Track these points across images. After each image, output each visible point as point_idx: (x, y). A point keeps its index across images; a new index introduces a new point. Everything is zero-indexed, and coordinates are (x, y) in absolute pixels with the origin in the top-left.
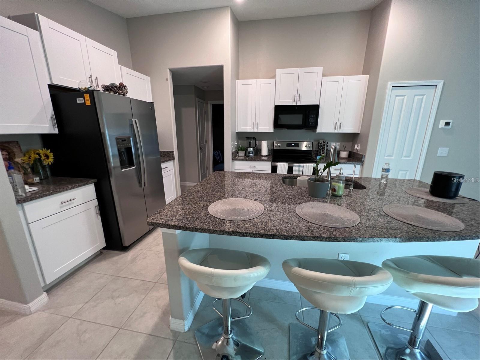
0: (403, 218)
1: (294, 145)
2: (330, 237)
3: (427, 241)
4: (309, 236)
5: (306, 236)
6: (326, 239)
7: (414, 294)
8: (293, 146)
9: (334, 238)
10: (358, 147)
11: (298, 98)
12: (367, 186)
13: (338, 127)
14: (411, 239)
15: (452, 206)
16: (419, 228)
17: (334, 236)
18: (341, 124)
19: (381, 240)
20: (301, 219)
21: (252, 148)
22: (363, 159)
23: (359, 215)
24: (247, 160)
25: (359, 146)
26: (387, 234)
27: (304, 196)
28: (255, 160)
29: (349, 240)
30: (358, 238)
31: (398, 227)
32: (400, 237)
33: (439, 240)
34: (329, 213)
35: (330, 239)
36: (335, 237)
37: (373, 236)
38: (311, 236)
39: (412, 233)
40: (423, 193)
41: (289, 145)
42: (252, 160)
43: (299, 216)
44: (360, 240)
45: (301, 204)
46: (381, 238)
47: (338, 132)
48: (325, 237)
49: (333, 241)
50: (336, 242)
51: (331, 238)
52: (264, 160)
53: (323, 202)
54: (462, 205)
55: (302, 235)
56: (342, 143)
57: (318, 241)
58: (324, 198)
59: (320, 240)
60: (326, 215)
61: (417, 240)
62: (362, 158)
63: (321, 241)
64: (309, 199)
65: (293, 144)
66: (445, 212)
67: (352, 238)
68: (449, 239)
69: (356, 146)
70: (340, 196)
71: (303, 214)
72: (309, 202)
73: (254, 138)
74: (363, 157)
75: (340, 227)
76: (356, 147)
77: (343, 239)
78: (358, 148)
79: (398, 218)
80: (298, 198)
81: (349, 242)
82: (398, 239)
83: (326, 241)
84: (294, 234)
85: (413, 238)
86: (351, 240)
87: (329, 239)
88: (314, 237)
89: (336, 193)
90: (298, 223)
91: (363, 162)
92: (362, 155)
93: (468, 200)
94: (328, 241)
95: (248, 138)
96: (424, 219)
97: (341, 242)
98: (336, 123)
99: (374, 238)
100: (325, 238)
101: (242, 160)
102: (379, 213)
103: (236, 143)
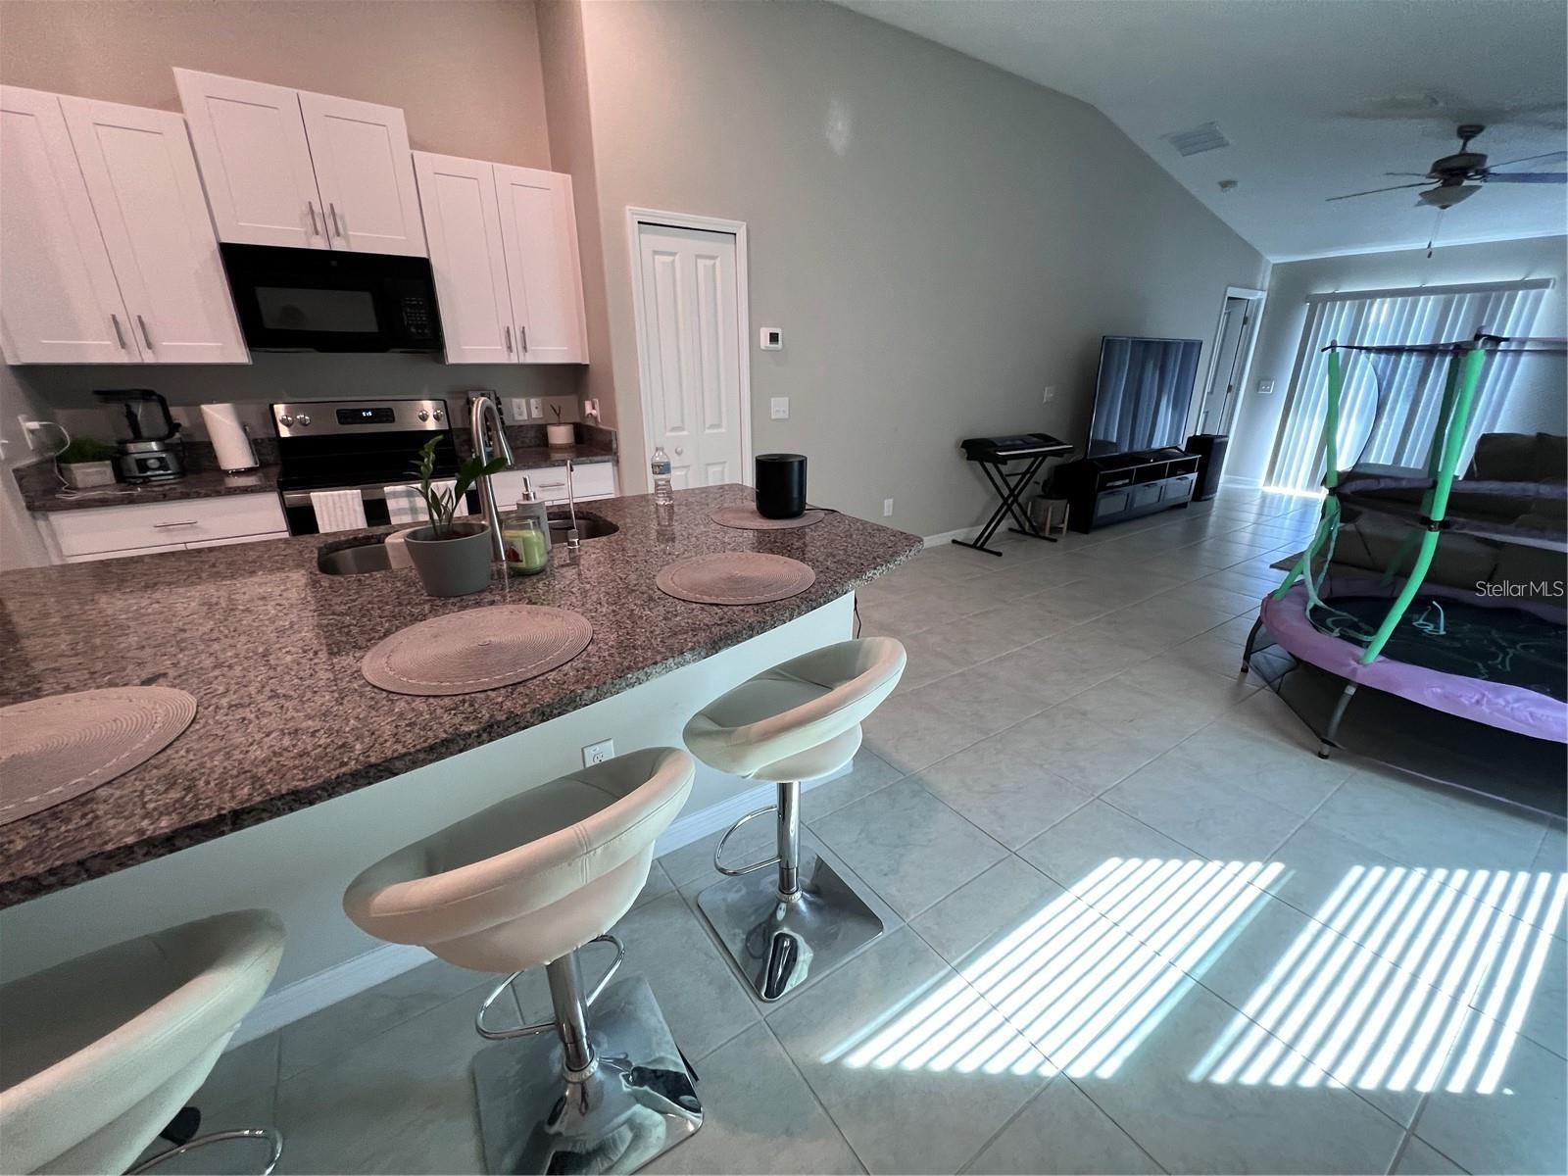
0: (703, 593)
1: (370, 414)
2: (491, 726)
3: (751, 637)
4: (410, 754)
5: (396, 758)
6: (479, 736)
7: (758, 776)
8: (368, 420)
9: (506, 723)
10: (594, 408)
11: (330, 222)
12: (620, 524)
13: (516, 343)
14: (717, 643)
15: (800, 533)
16: (735, 608)
17: (504, 718)
18: (523, 332)
19: (646, 673)
20: (384, 694)
21: (151, 440)
22: (614, 446)
23: (592, 617)
24: (130, 501)
25: (597, 406)
26: (663, 650)
27: (405, 602)
28: (185, 496)
29: (559, 710)
30: (583, 692)
31: (690, 621)
32: (692, 649)
33: (773, 626)
34: (492, 639)
35: (493, 730)
36: (507, 719)
37: (626, 671)
38: (418, 747)
39: (718, 628)
40: (746, 515)
41: (348, 416)
42: (165, 497)
43: (374, 687)
44: (591, 695)
45: (392, 636)
46: (646, 669)
47: (522, 361)
48: (473, 731)
49: (506, 732)
50: (515, 732)
51: (496, 727)
52: (239, 488)
53: (480, 606)
54: (812, 527)
55: (379, 761)
56: (547, 398)
57: (452, 754)
58: (482, 591)
59: (457, 748)
60: (487, 649)
61: (729, 642)
62: (611, 441)
63: (461, 751)
64: (427, 607)
65: (367, 411)
66: (784, 551)
67: (565, 701)
68: (790, 615)
69: (588, 405)
70: (539, 572)
71: (391, 673)
72: (424, 617)
73: (147, 395)
74: (613, 438)
75: (529, 675)
76: (588, 409)
77: (536, 715)
78: (594, 412)
79: (691, 596)
80: (380, 617)
81: (560, 714)
82: (688, 656)
83: (481, 743)
84: (343, 770)
85: (721, 639)
86: (564, 708)
87: (490, 733)
88: (432, 748)
89: (522, 565)
90: (365, 718)
91: (616, 453)
92: (610, 432)
93: (822, 514)
94: (489, 742)
95: (107, 396)
96: (745, 579)
97: (533, 724)
98: (508, 328)
99: (629, 676)
100: (476, 734)
101: (104, 503)
102: (645, 596)
103: (35, 425)
